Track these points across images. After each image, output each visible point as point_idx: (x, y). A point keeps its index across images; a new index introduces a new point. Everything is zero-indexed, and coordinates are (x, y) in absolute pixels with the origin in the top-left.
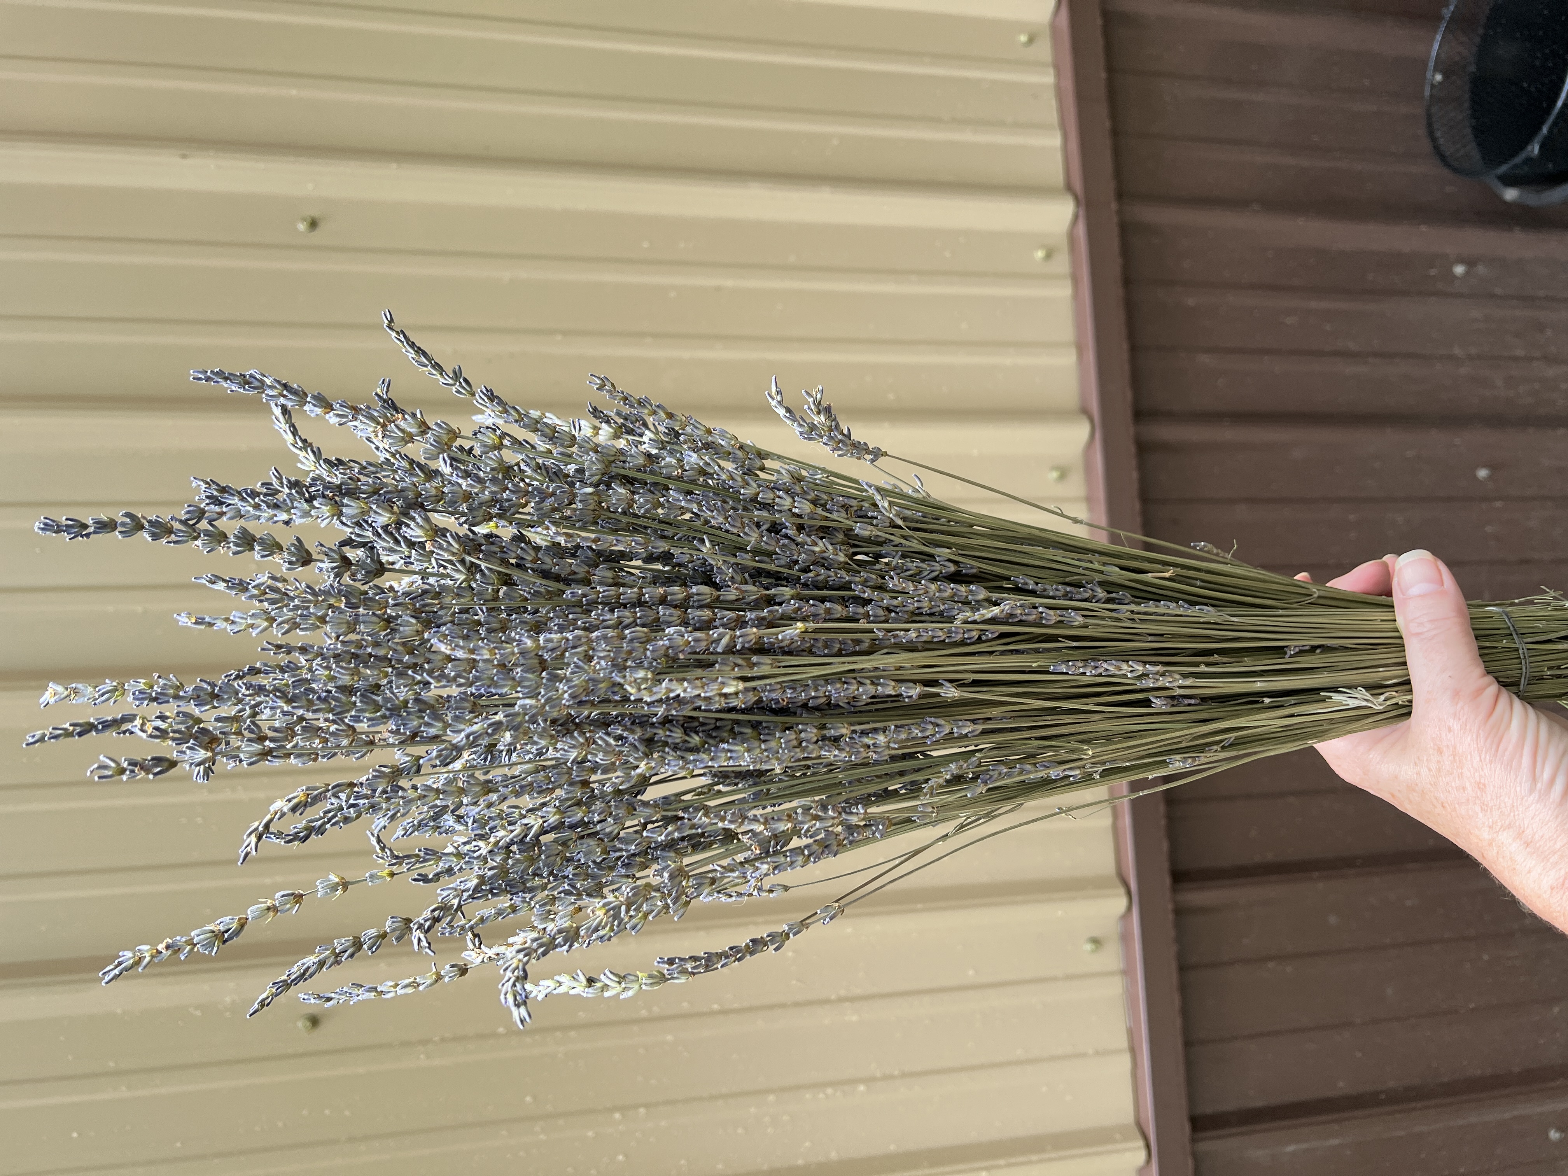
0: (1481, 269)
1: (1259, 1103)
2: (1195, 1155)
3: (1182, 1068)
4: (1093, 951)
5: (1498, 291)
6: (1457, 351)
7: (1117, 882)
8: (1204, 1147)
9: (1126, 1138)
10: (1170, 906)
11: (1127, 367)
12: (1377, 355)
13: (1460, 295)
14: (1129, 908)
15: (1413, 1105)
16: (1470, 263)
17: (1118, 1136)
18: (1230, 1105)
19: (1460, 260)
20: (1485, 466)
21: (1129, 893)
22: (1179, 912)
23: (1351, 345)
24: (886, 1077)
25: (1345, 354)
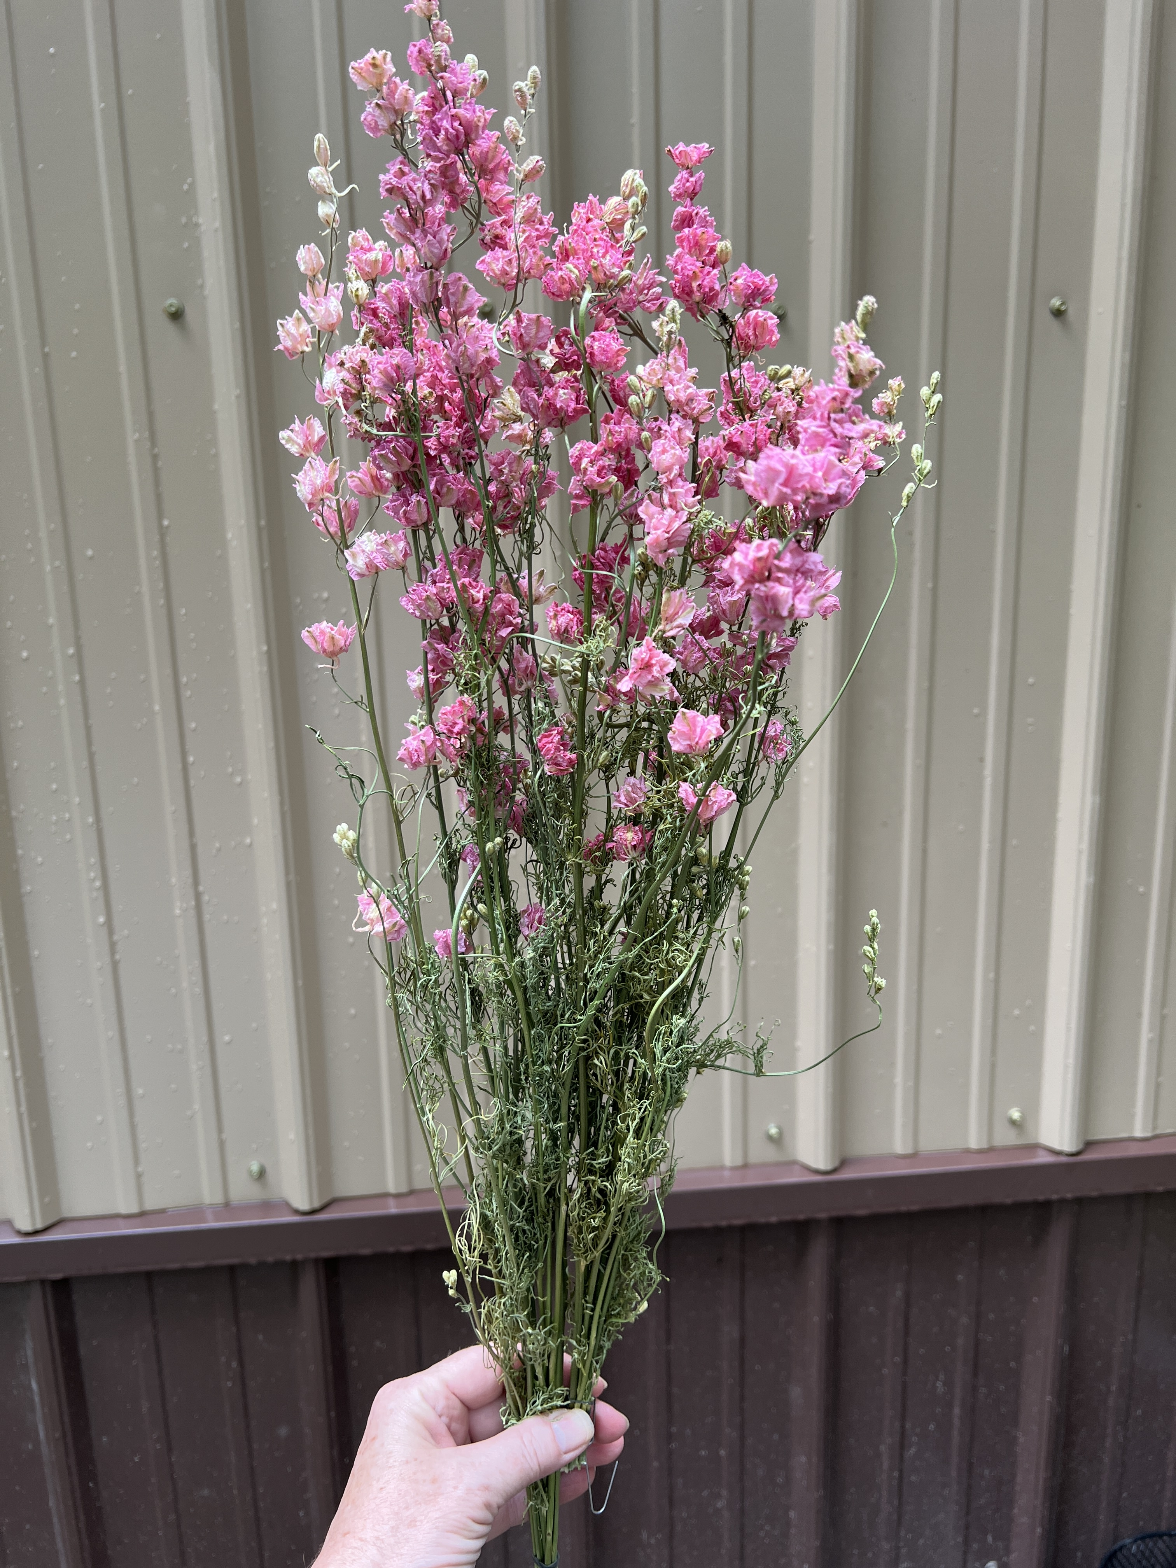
1: (83, 1351)
2: (28, 1283)
3: (121, 1270)
4: (250, 1172)
7: (325, 1200)
8: (36, 1293)
9: (44, 1207)
10: (299, 1257)
11: (891, 1209)
12: (901, 1479)
14: (297, 1212)
15: (82, 1518)
17: (47, 1199)
21: (313, 1212)
22: (295, 1267)
23: (912, 1451)
24: (113, 947)
25: (902, 1444)
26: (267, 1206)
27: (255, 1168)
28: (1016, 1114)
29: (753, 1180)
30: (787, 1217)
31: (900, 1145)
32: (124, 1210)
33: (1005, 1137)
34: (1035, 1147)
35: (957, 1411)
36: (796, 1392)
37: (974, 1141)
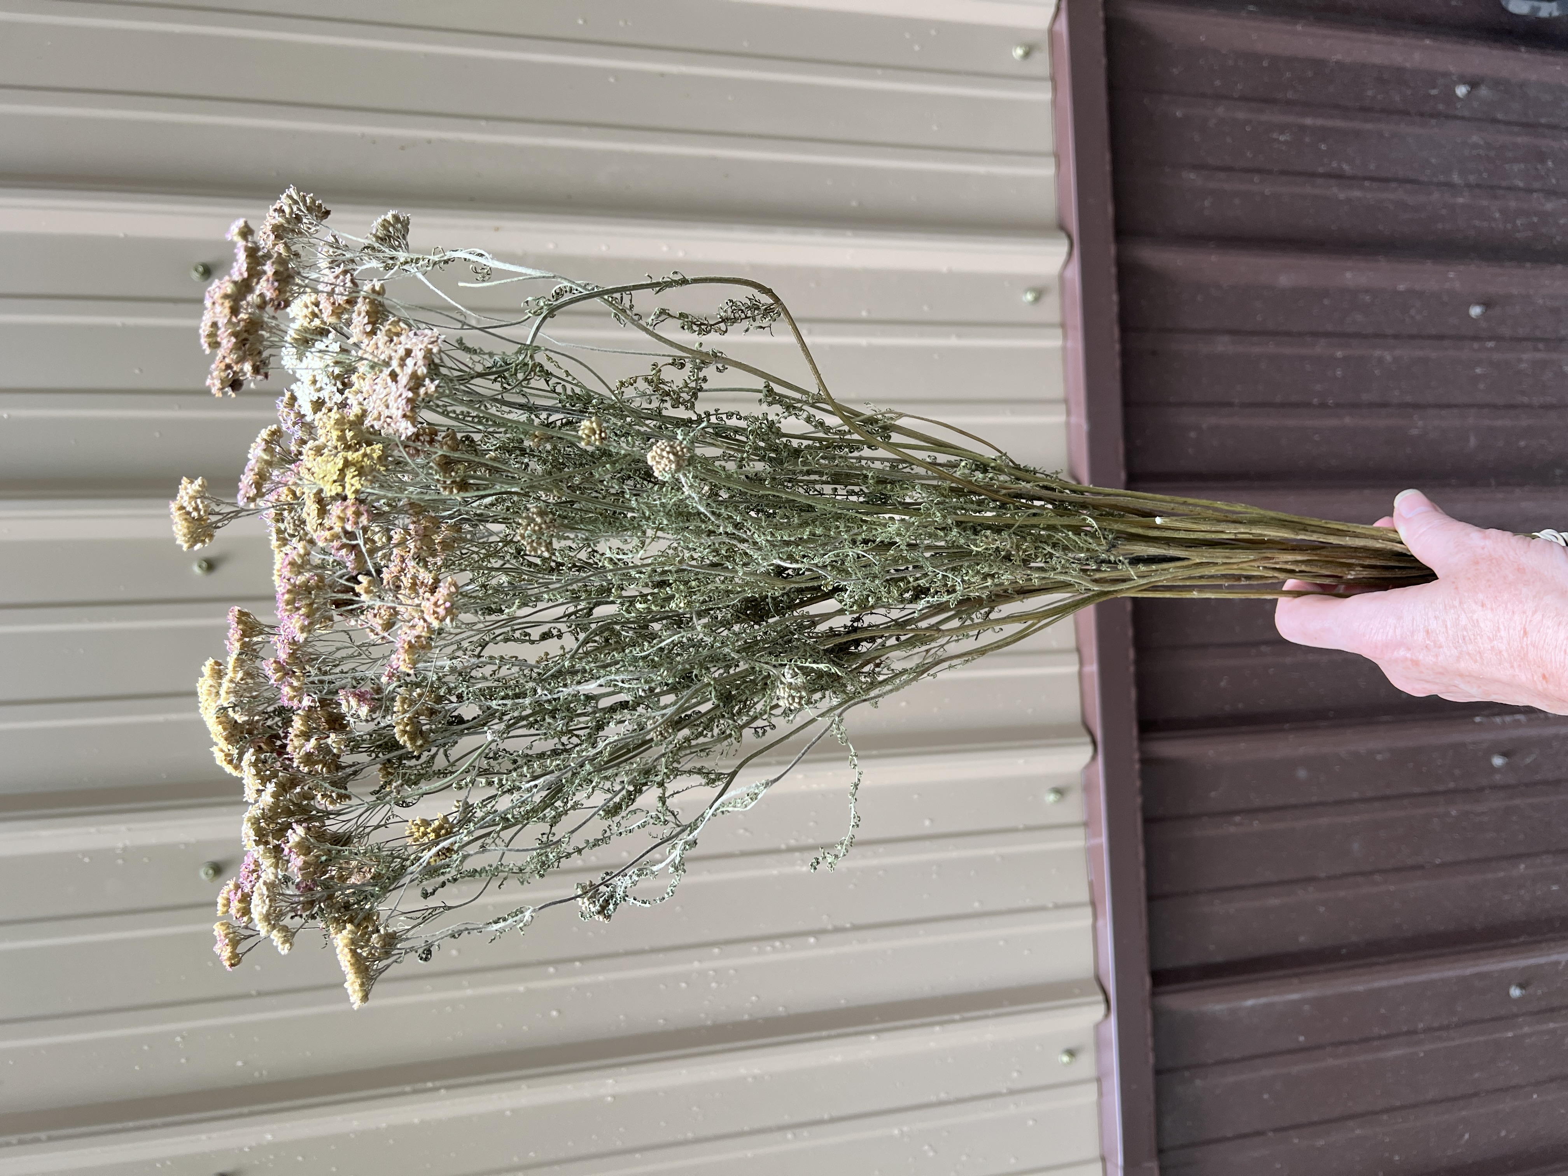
0: (1484, 92)
1: (1219, 958)
2: (1153, 1008)
3: (1144, 924)
4: (1056, 802)
5: (1500, 116)
6: (1456, 178)
7: (1083, 731)
8: (1163, 1000)
9: (1083, 994)
10: (1137, 756)
12: (1372, 179)
13: (1463, 118)
14: (1094, 758)
15: (1374, 959)
16: (1474, 84)
17: (1077, 991)
18: (1191, 959)
19: (1463, 80)
20: (1478, 303)
21: (1094, 743)
22: (1146, 761)
23: (1346, 167)
24: (837, 930)
25: (1339, 176)
26: (1088, 788)
27: (1051, 798)
28: (1019, 52)
29: (1076, 318)
30: (1112, 284)
31: (1046, 171)
32: (1089, 921)
33: (1041, 63)
34: (1051, 34)
35: (1309, 121)
36: (1285, 280)
37: (1044, 95)
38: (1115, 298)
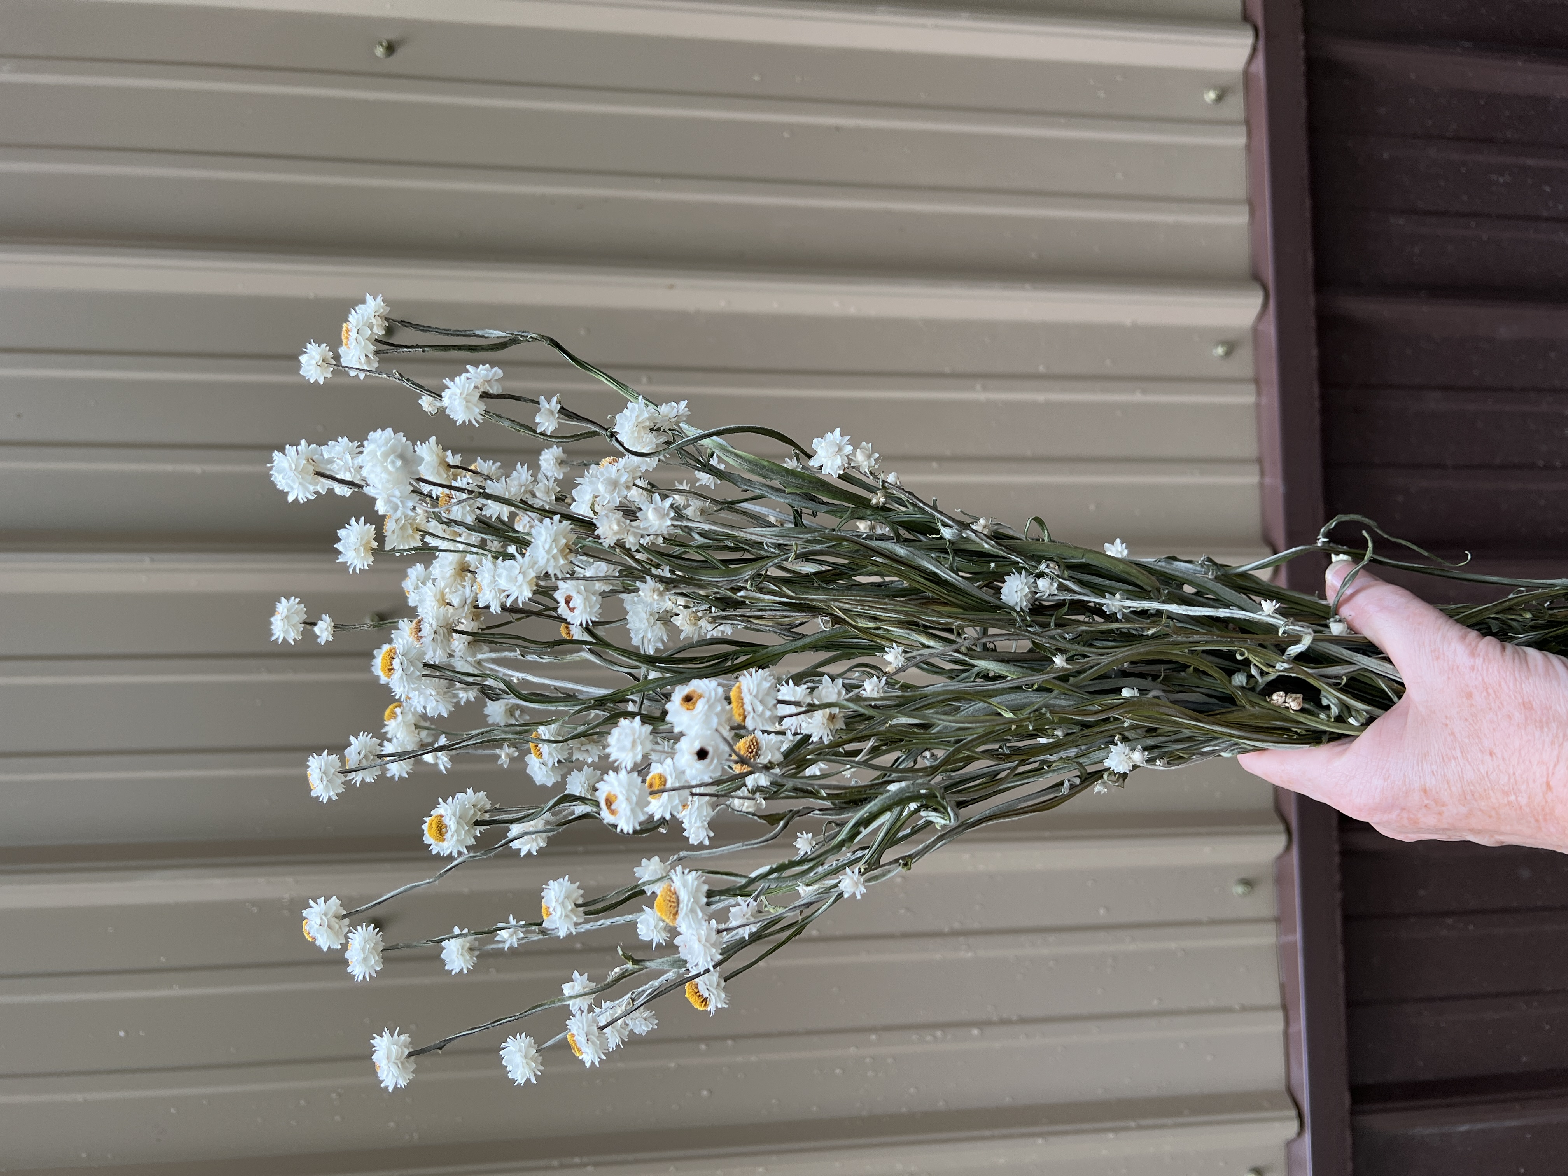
1: (1428, 1076)
2: (1353, 1128)
3: (1343, 1033)
4: (1245, 895)
7: (1276, 818)
8: (1364, 1120)
9: (1274, 1107)
11: (1308, 227)
14: (1288, 848)
17: (1266, 1103)
18: (1395, 1075)
21: (1289, 831)
24: (1005, 1022)
26: (1280, 879)
27: (1239, 889)
28: (1211, 95)
29: (1272, 372)
30: (1313, 338)
31: (1240, 218)
32: (1281, 1026)
33: (1235, 107)
34: (1247, 75)
35: (1531, 162)
36: (1504, 332)
37: (1238, 140)
38: (1314, 352)
